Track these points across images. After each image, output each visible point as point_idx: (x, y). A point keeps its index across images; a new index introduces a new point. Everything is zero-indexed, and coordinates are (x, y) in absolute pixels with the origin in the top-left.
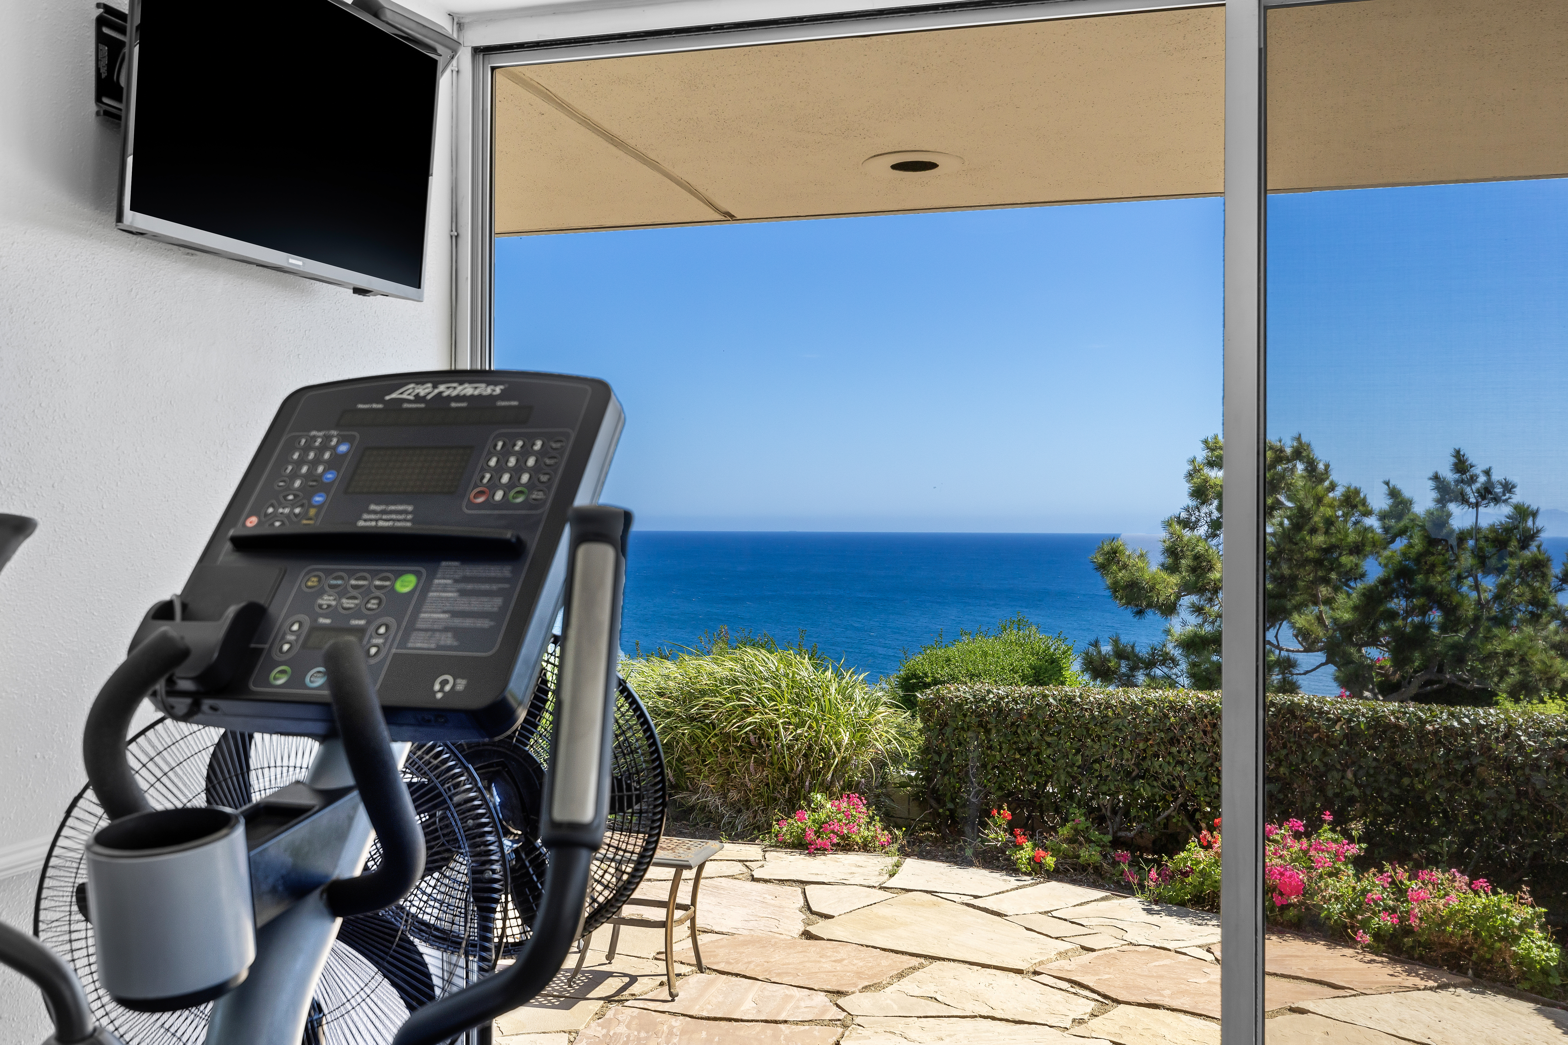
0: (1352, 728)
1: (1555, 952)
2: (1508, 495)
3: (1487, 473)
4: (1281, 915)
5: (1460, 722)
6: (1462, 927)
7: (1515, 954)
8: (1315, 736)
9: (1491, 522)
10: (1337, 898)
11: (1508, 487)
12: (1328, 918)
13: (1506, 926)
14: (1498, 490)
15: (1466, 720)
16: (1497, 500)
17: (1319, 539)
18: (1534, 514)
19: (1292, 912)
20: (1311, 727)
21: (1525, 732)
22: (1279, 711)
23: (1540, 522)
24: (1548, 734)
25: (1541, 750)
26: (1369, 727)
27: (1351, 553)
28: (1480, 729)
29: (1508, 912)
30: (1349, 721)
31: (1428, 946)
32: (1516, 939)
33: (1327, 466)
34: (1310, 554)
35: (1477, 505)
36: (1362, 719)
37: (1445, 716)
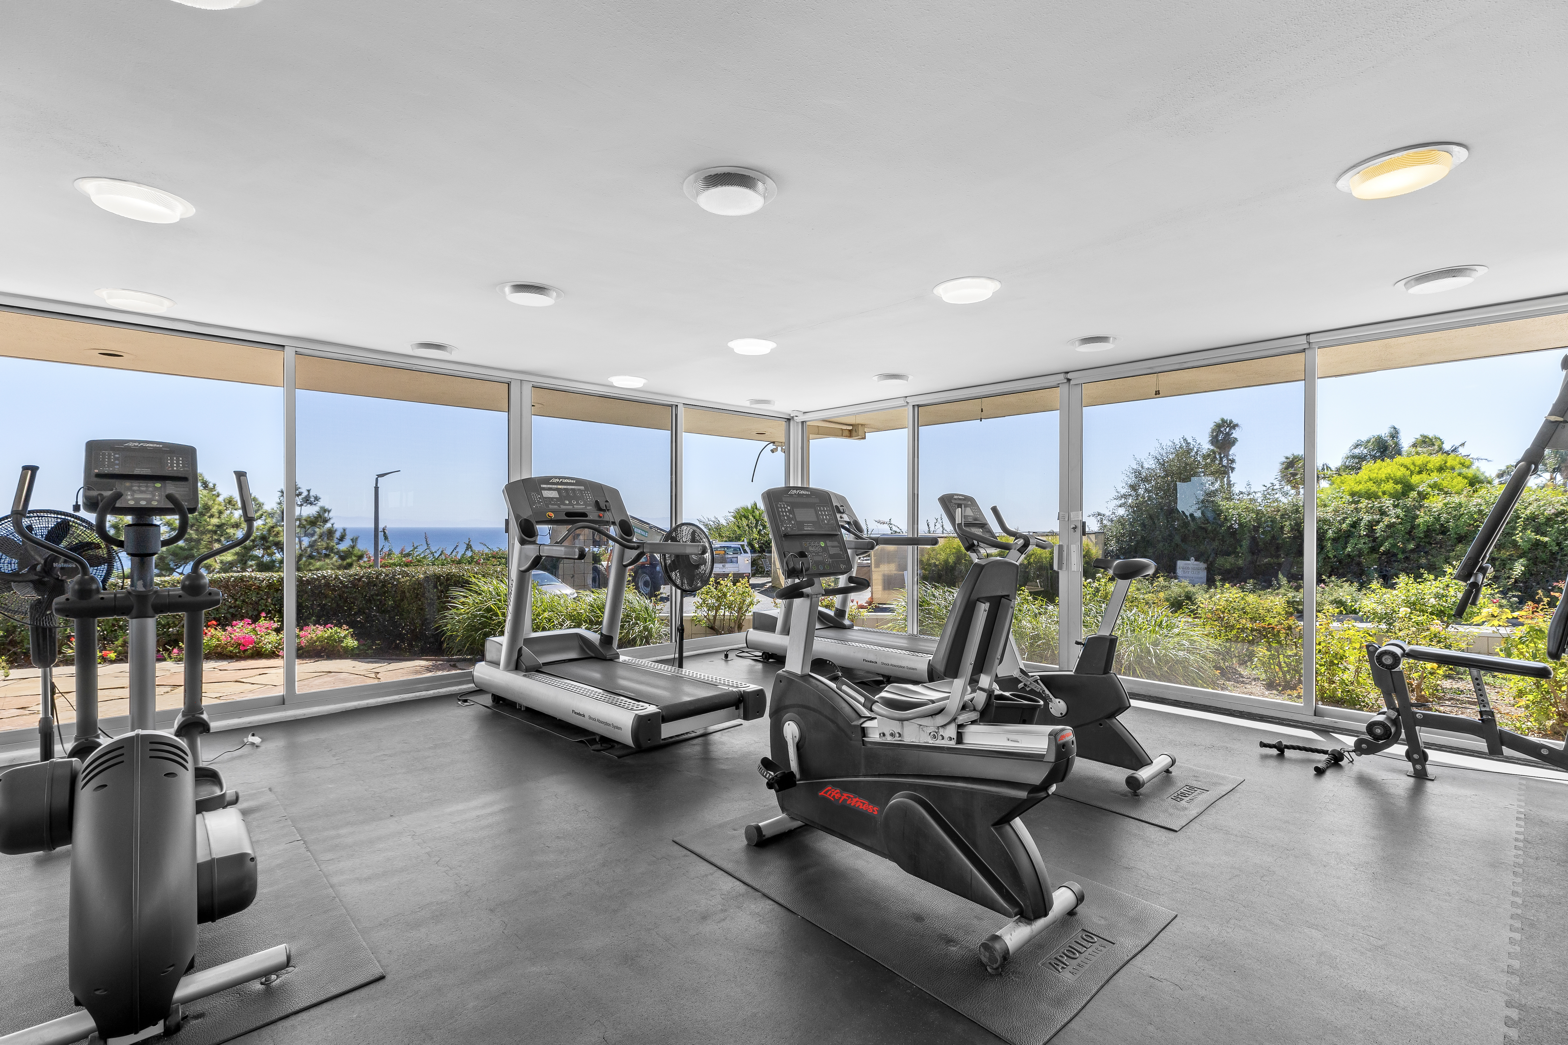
0: (270, 583)
1: (356, 643)
2: (316, 502)
3: (309, 491)
4: (244, 654)
5: (317, 576)
6: (322, 642)
7: (342, 646)
8: (253, 587)
9: (308, 513)
10: (270, 643)
11: (317, 499)
12: (265, 651)
13: (339, 638)
14: (312, 499)
15: (319, 575)
16: (311, 504)
17: (215, 521)
18: (329, 511)
19: (249, 652)
20: (251, 584)
21: (342, 576)
22: (235, 579)
23: (331, 515)
24: (350, 576)
25: (349, 581)
26: (278, 582)
27: (233, 527)
28: (324, 577)
29: (339, 633)
30: (269, 580)
31: (308, 652)
32: (342, 641)
33: (214, 485)
34: (210, 527)
35: (301, 505)
36: (274, 579)
37: (310, 575)
